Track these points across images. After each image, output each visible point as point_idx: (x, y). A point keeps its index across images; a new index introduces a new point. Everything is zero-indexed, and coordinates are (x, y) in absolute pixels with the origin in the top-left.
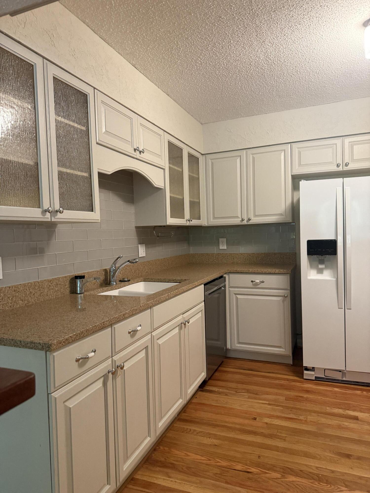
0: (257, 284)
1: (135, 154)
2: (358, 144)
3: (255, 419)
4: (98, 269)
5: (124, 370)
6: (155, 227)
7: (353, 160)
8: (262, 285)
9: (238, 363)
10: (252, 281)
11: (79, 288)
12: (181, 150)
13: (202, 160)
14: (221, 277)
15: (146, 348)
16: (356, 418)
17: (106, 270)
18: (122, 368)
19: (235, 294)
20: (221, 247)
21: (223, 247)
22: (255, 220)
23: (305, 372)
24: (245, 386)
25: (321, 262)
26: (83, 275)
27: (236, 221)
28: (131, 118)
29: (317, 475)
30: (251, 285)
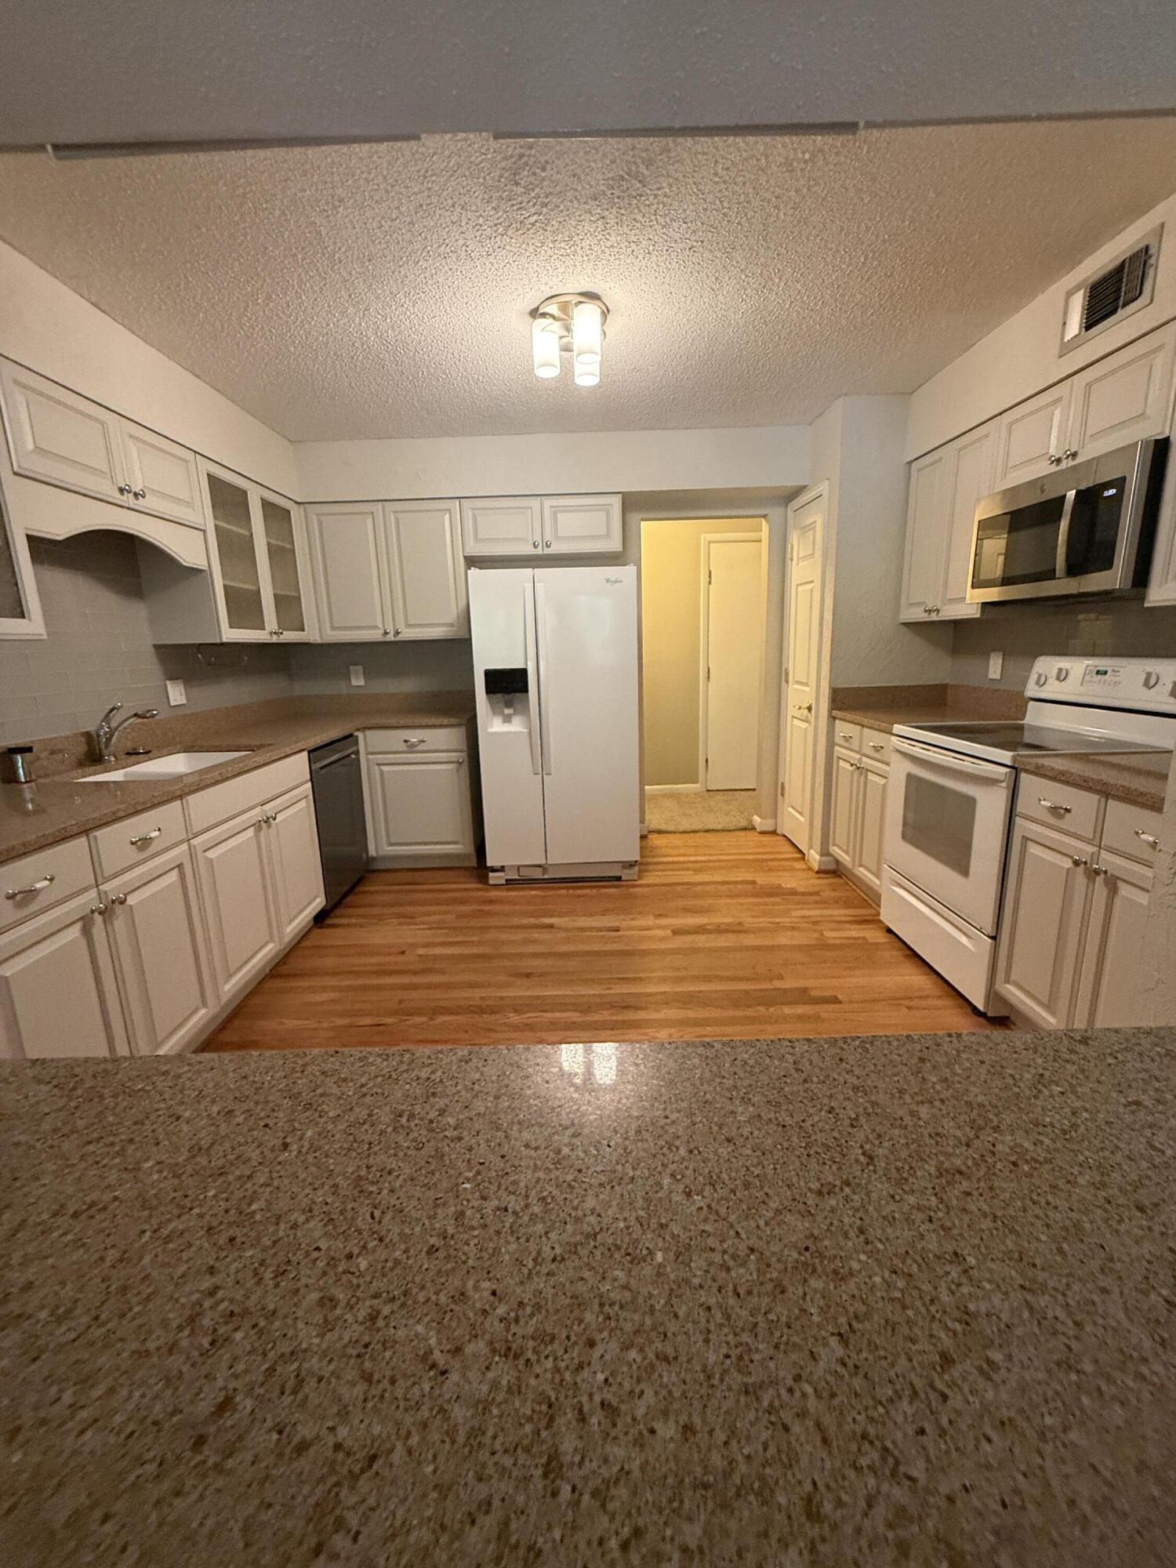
0: (413, 745)
1: (124, 498)
2: (564, 511)
3: (403, 953)
4: (68, 733)
5: (131, 906)
6: (200, 647)
7: (557, 538)
8: (421, 747)
9: (390, 877)
10: (406, 741)
11: (21, 771)
12: (244, 493)
13: (296, 514)
14: (351, 735)
15: (180, 866)
16: (551, 926)
17: (88, 735)
18: (122, 902)
19: (379, 765)
20: (354, 682)
21: (358, 681)
22: (408, 634)
23: (491, 874)
24: (396, 910)
25: (509, 704)
26: (29, 745)
27: (375, 635)
28: (102, 423)
29: (480, 1007)
30: (403, 747)
